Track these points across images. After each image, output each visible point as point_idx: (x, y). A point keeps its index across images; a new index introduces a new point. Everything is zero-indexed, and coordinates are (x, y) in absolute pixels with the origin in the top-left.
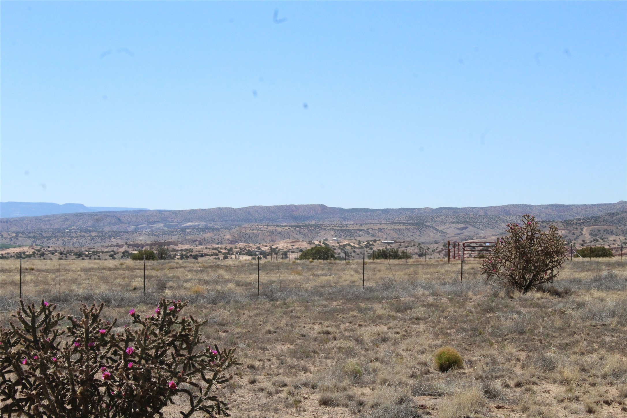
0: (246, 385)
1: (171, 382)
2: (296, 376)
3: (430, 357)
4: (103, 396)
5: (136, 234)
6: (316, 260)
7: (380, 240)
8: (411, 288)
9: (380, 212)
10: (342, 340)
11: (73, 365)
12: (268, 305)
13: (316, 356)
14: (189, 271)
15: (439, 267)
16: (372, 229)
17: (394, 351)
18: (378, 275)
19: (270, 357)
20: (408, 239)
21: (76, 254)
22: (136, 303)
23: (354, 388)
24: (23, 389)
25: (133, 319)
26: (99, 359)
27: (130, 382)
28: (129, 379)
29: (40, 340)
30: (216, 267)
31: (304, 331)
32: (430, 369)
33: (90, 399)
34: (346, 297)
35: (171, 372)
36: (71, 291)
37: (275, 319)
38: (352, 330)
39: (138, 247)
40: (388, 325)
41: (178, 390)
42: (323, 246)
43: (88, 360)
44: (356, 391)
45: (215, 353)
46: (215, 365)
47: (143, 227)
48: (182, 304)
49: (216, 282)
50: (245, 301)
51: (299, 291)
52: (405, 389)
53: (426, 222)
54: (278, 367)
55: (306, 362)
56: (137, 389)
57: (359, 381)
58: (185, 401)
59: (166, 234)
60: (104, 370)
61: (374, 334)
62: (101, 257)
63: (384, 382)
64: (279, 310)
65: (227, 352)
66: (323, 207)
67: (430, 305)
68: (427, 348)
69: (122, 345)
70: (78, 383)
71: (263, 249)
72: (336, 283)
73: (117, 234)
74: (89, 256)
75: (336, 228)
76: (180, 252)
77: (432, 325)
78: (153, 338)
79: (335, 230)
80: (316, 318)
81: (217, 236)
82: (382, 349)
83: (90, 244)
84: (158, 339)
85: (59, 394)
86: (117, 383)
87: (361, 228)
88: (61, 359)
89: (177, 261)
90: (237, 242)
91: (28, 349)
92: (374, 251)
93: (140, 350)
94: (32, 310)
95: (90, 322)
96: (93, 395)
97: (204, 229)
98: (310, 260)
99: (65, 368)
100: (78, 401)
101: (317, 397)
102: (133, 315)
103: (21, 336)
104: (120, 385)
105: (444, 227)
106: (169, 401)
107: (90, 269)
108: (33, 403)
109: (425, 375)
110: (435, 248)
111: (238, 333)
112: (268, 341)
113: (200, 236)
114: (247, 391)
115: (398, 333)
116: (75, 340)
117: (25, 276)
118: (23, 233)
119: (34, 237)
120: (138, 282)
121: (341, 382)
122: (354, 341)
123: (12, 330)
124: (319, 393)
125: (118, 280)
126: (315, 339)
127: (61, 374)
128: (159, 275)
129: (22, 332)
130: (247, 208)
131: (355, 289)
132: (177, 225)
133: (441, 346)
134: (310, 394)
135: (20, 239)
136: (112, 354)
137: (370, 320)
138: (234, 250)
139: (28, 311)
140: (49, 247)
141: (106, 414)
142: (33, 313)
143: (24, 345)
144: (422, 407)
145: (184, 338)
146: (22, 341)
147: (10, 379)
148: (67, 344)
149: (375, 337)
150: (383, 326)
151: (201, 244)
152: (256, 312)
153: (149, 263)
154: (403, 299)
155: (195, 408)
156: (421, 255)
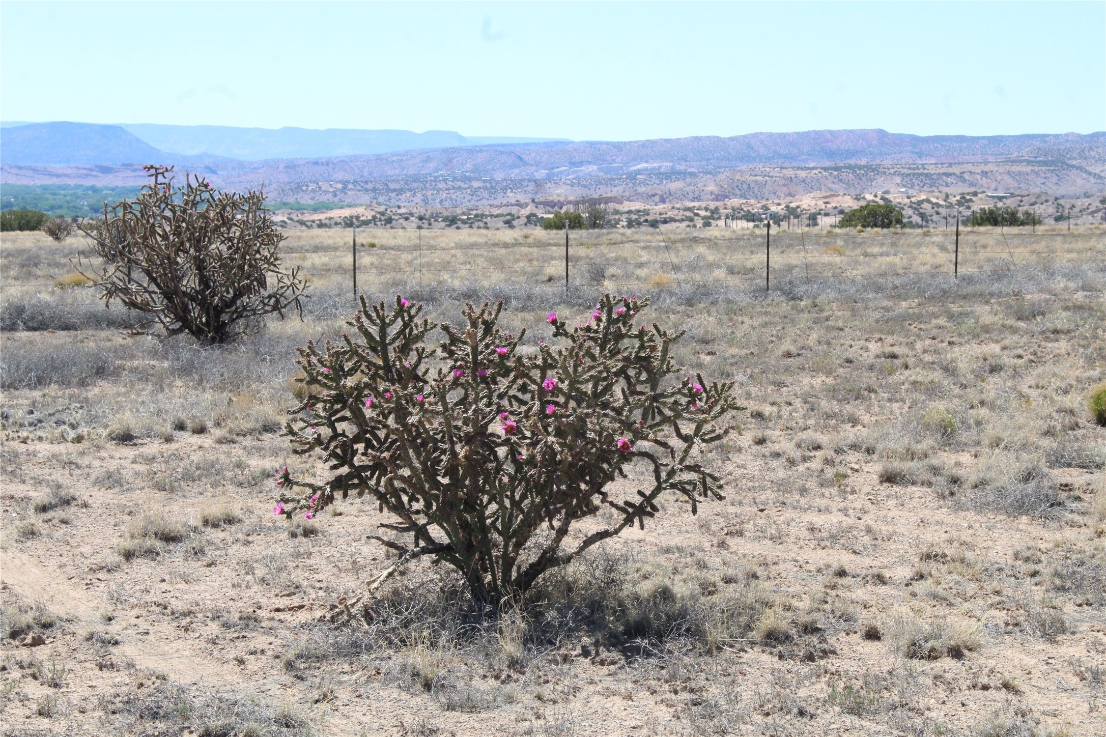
0: (750, 447)
1: (621, 439)
2: (838, 432)
3: (1079, 398)
4: (504, 462)
5: (549, 184)
6: (869, 229)
7: (984, 192)
8: (1043, 276)
9: (986, 142)
10: (918, 369)
11: (452, 408)
12: (785, 307)
13: (873, 396)
14: (644, 248)
15: (1094, 239)
16: (971, 172)
17: (1014, 389)
18: (983, 255)
19: (791, 399)
20: (1036, 190)
21: (445, 219)
22: (554, 304)
23: (942, 453)
24: (366, 448)
25: (553, 329)
26: (495, 399)
27: (551, 439)
28: (549, 434)
29: (394, 365)
30: (690, 240)
31: (850, 354)
32: (1079, 420)
33: (482, 467)
34: (925, 292)
35: (621, 422)
36: (440, 283)
37: (798, 332)
38: (936, 352)
39: (553, 207)
40: (1002, 344)
41: (633, 454)
42: (882, 203)
43: (476, 401)
44: (946, 459)
45: (698, 390)
46: (699, 409)
47: (562, 172)
48: (638, 303)
49: (693, 267)
50: (744, 300)
51: (840, 283)
52: (1034, 456)
53: (1069, 159)
54: (804, 416)
55: (855, 407)
56: (563, 450)
57: (951, 441)
58: (642, 473)
59: (601, 184)
60: (506, 418)
61: (977, 358)
62: (489, 225)
63: (996, 443)
64: (806, 315)
65: (719, 387)
66: (881, 133)
67: (1079, 308)
68: (1074, 383)
69: (536, 374)
70: (460, 439)
71: (774, 209)
72: (906, 269)
73: (516, 185)
74: (469, 223)
75: (905, 171)
76: (627, 215)
77: (1082, 343)
78: (588, 362)
79: (903, 175)
80: (872, 331)
81: (692, 188)
82: (991, 386)
83: (469, 201)
84: (599, 365)
85: (427, 458)
86: (528, 441)
87: (950, 170)
88: (432, 399)
89: (622, 230)
90: (727, 197)
91: (375, 381)
92: (973, 212)
93: (567, 382)
94: (381, 312)
95: (480, 334)
96: (486, 460)
97: (669, 176)
98: (859, 227)
99: (438, 413)
100: (461, 472)
101: (875, 468)
102: (554, 322)
103: (362, 358)
104: (534, 444)
105: (1101, 169)
106: (616, 473)
107: (472, 246)
108: (384, 473)
109: (1070, 432)
110: (1085, 207)
111: (733, 356)
112: (786, 370)
113: (662, 187)
114: (752, 457)
115: (1020, 357)
116: (454, 366)
117: (361, 257)
118: (355, 182)
119: (374, 190)
120: (556, 268)
121: (918, 442)
122: (940, 371)
123: (347, 348)
124: (878, 461)
125: (521, 264)
126: (871, 368)
127: (431, 424)
128: (591, 255)
129: (363, 351)
130: (745, 137)
131: (940, 279)
132: (621, 167)
133: (1100, 379)
134: (863, 464)
135: (349, 193)
136: (519, 390)
137: (968, 333)
138: (722, 211)
139: (374, 315)
140: (399, 207)
141: (508, 493)
142: (383, 319)
143: (367, 374)
144: (1066, 487)
145: (643, 363)
146: (363, 367)
147: (344, 431)
148: (440, 371)
149: (979, 364)
150: (993, 345)
151: (663, 201)
152: (766, 319)
153: (574, 234)
154: (1029, 297)
155: (664, 486)
156: (1058, 219)
